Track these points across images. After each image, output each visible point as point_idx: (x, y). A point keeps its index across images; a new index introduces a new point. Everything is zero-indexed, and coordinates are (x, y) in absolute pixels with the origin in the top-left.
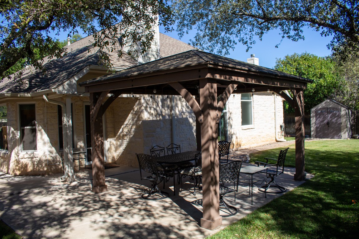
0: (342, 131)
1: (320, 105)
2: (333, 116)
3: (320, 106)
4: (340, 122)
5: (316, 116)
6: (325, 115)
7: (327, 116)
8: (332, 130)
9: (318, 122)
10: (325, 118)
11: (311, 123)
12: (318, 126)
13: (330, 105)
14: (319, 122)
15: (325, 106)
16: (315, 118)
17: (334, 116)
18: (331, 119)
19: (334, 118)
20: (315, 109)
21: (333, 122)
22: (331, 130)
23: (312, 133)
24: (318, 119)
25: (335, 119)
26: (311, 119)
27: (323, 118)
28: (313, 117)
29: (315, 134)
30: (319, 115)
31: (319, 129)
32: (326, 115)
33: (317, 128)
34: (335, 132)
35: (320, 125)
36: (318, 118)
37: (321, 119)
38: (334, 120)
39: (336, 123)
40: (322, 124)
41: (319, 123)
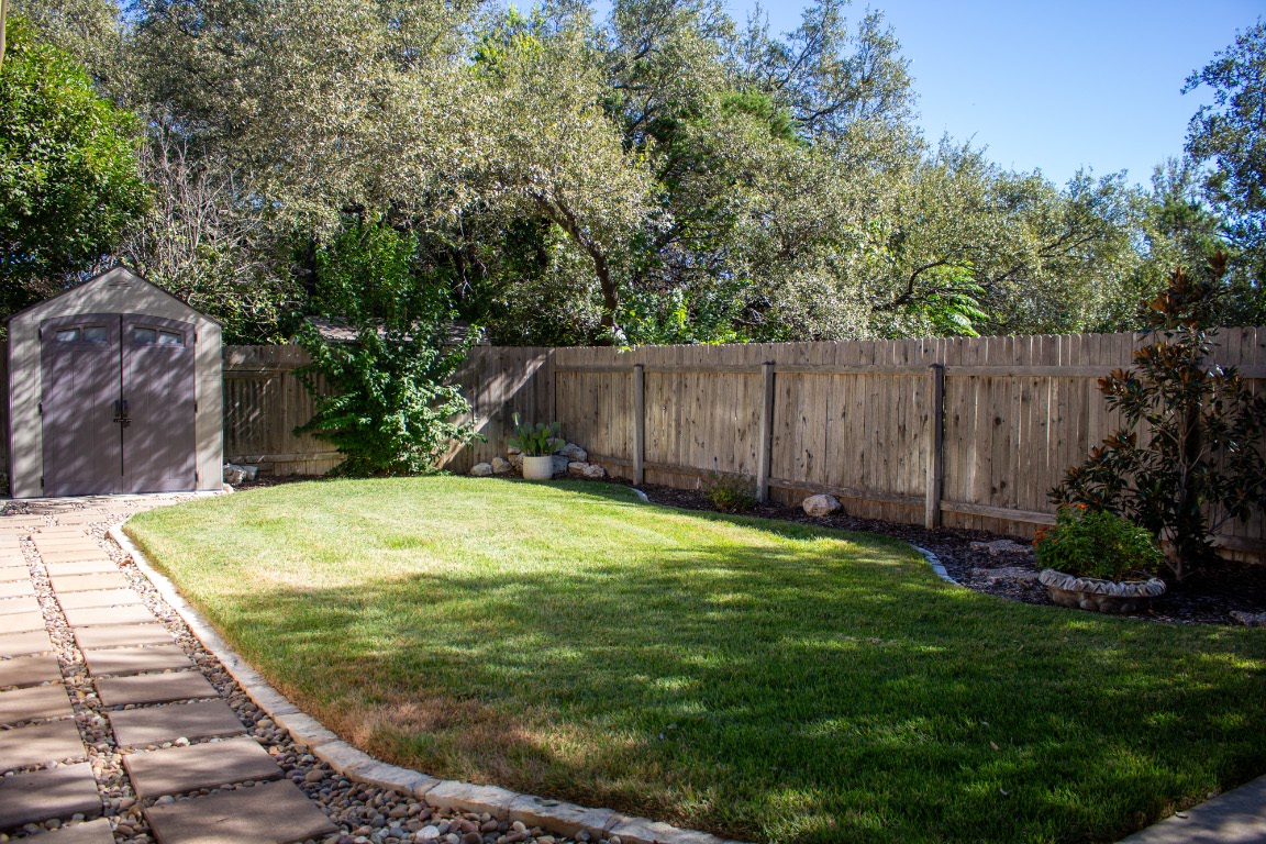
0: (198, 446)
1: (79, 297)
2: (154, 362)
3: (75, 304)
4: (187, 396)
5: (48, 359)
6: (106, 354)
7: (117, 359)
8: (147, 443)
9: (59, 393)
10: (105, 373)
11: (14, 404)
12: (65, 416)
13: (135, 296)
14: (70, 394)
15: (110, 301)
16: (39, 373)
17: (160, 359)
18: (140, 379)
19: (160, 374)
20: (41, 317)
21: (153, 396)
22: (142, 440)
23: (23, 465)
24: (62, 381)
25: (167, 378)
26: (17, 377)
27: (95, 374)
28: (28, 363)
29: (40, 474)
30: (69, 355)
31: (66, 440)
32: (112, 354)
33: (52, 432)
34: (162, 452)
35: (74, 416)
36: (63, 370)
37: (81, 380)
38: (158, 386)
39: (171, 399)
40: (87, 404)
41: (66, 403)
